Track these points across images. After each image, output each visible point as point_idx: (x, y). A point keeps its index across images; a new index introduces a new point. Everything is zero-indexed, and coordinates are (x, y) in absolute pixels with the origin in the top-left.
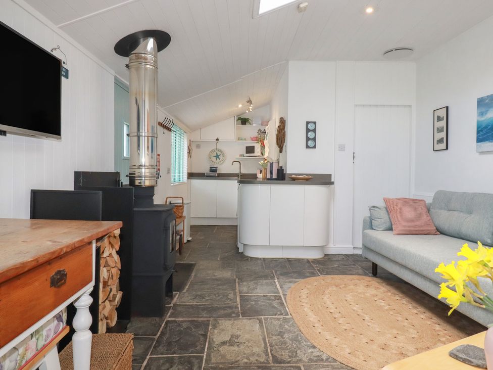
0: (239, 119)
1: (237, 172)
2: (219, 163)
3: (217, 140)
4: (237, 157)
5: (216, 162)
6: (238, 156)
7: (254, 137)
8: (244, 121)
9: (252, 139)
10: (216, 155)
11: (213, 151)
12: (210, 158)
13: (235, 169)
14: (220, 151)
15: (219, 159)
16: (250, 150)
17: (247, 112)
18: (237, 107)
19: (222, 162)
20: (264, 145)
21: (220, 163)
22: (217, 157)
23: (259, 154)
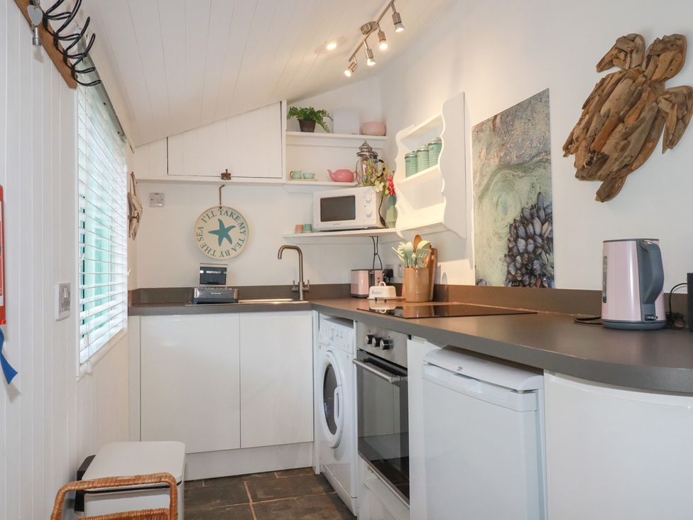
0: (292, 112)
1: (289, 279)
2: (228, 253)
3: (226, 176)
4: (287, 232)
5: (218, 249)
6: (290, 232)
7: (339, 172)
8: (308, 120)
9: (335, 177)
10: (217, 228)
11: (208, 214)
12: (200, 236)
13: (283, 273)
14: (233, 214)
15: (230, 241)
16: (337, 209)
17: (348, 73)
18: (321, 49)
19: (239, 250)
20: (393, 193)
21: (233, 253)
22: (222, 233)
23: (375, 221)
